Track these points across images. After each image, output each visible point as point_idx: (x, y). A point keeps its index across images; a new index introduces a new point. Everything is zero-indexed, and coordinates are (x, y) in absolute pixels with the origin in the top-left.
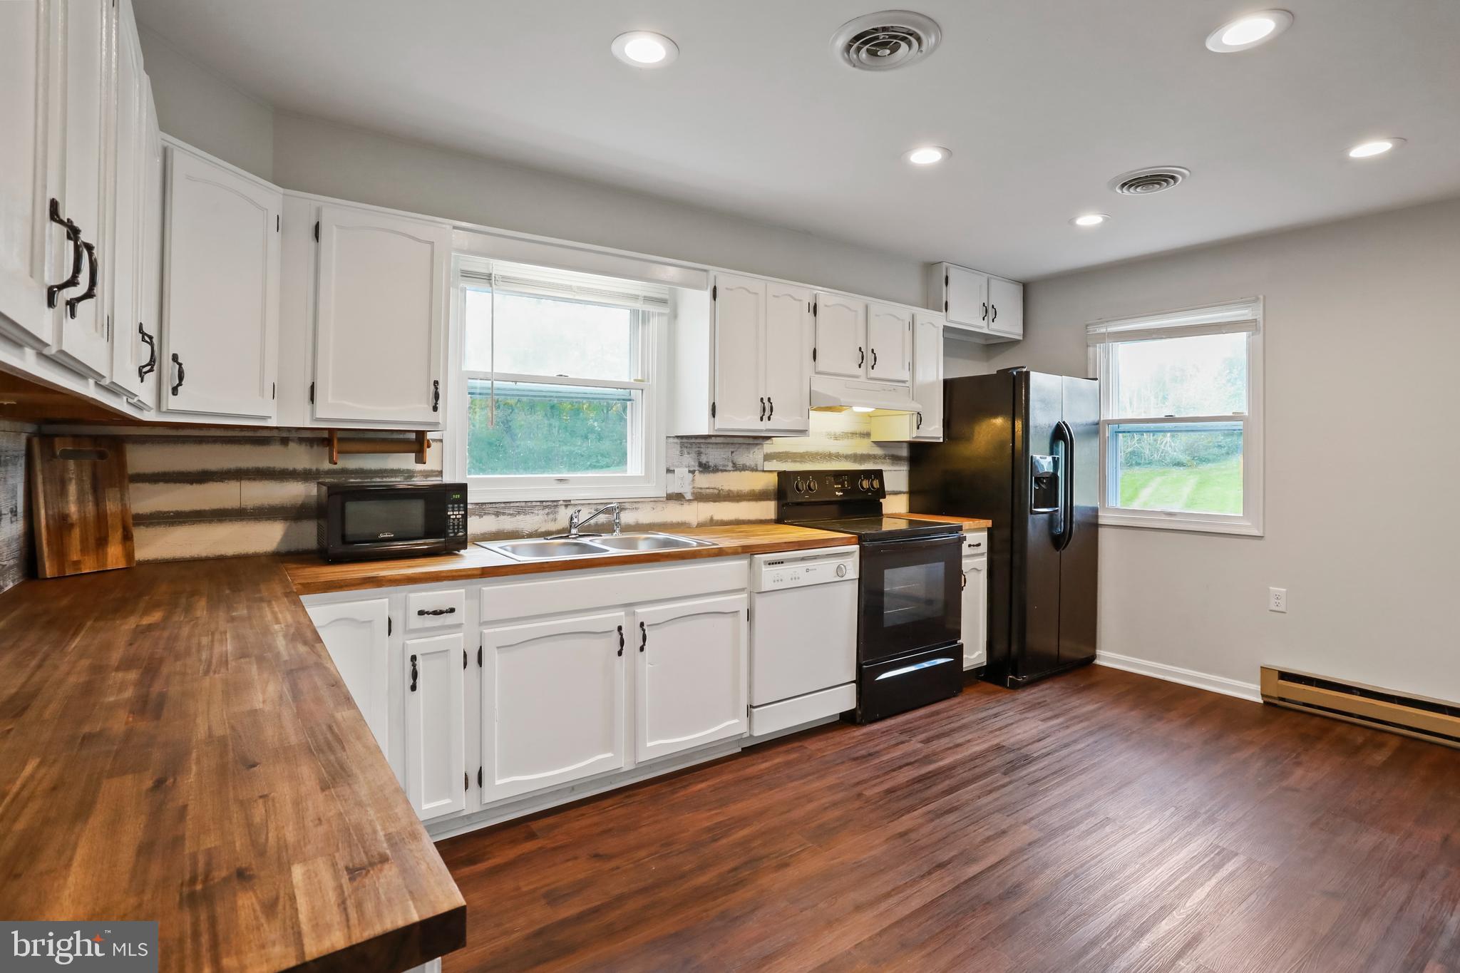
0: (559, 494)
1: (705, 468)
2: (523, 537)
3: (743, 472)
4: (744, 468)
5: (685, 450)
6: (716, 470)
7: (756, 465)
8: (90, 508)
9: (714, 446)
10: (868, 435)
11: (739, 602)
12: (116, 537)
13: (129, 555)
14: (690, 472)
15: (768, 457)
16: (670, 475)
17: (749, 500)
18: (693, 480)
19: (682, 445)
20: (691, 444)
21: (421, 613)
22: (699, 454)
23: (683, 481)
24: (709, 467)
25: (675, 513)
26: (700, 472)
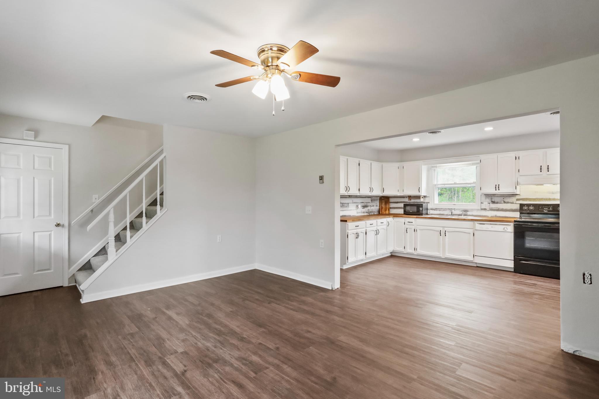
0: (453, 207)
1: (493, 202)
2: (445, 215)
3: (508, 204)
4: (508, 203)
5: (487, 198)
6: (497, 203)
7: (513, 202)
8: (385, 206)
9: (497, 197)
11: (471, 231)
12: (388, 210)
13: (389, 212)
14: (488, 203)
15: (517, 200)
16: (482, 204)
17: (510, 211)
18: (490, 205)
19: (486, 197)
20: (489, 196)
21: (408, 222)
22: (492, 199)
23: (486, 205)
24: (495, 202)
25: (484, 213)
26: (492, 203)
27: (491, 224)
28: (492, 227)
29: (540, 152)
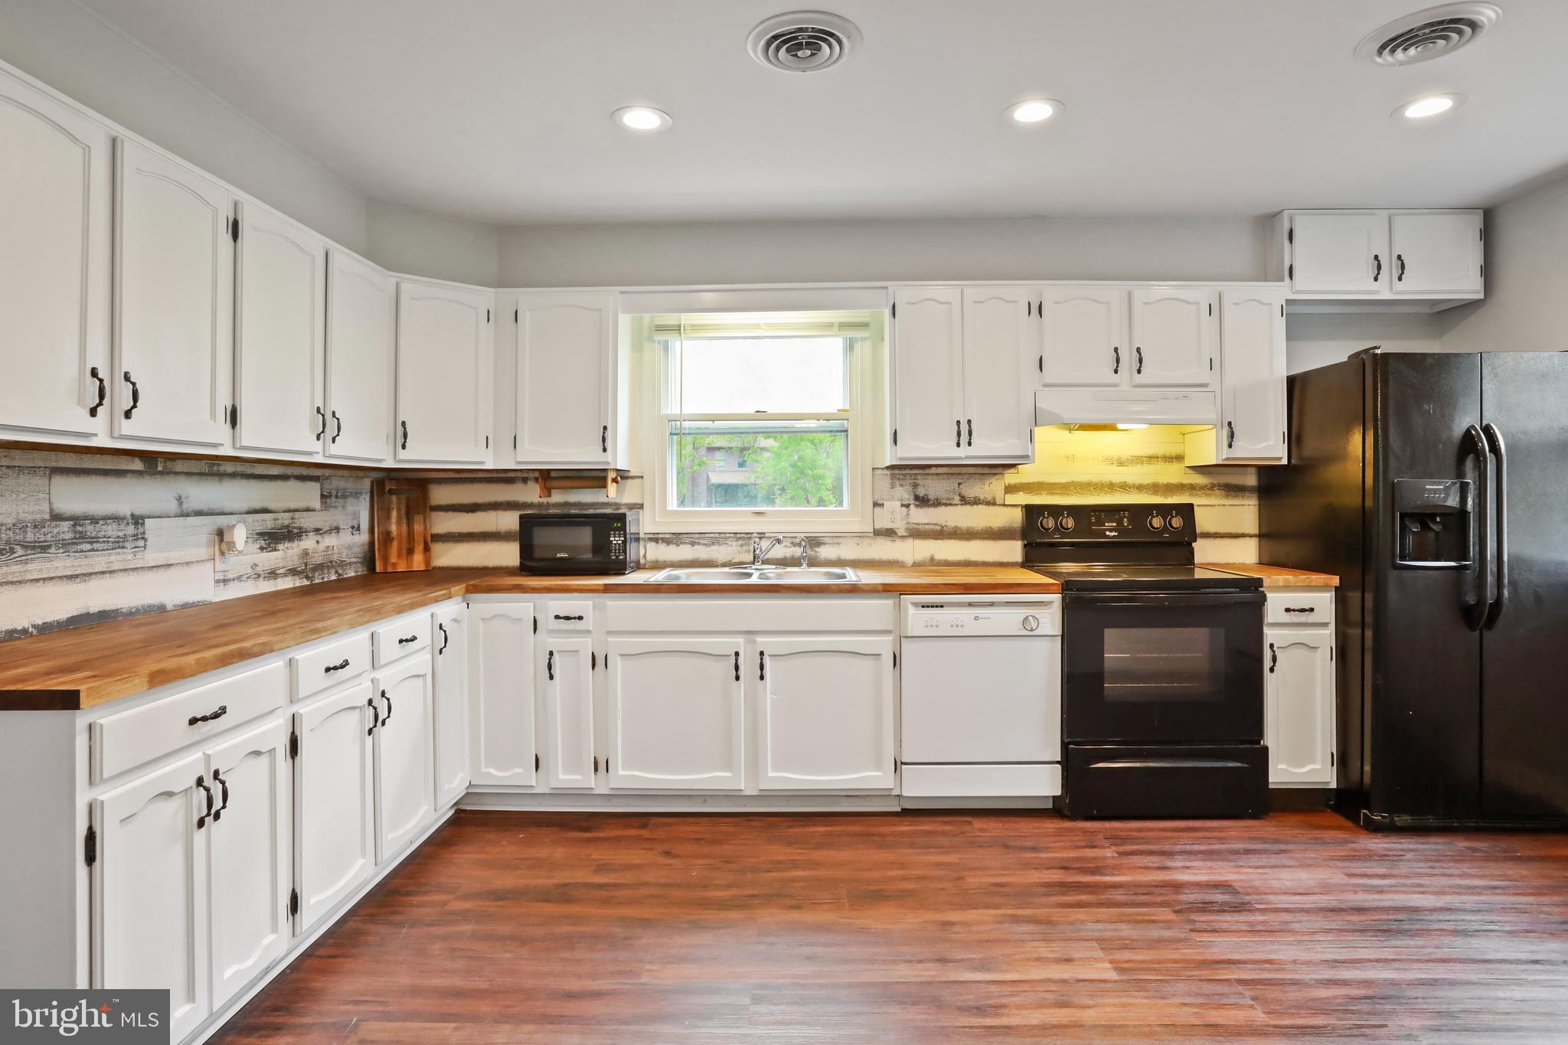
0: (754, 526)
1: (923, 501)
3: (975, 506)
4: (976, 502)
5: (897, 482)
6: (937, 503)
7: (994, 499)
8: (404, 528)
9: (934, 477)
10: (1179, 458)
11: (885, 645)
12: (419, 548)
13: (427, 561)
14: (902, 505)
15: (1010, 489)
16: (877, 509)
17: (984, 539)
18: (908, 515)
19: (893, 477)
20: (905, 475)
21: (557, 617)
22: (915, 486)
23: (893, 514)
24: (928, 500)
25: (884, 550)
26: (916, 506)
27: (970, 605)
28: (976, 618)
29: (1112, 292)
